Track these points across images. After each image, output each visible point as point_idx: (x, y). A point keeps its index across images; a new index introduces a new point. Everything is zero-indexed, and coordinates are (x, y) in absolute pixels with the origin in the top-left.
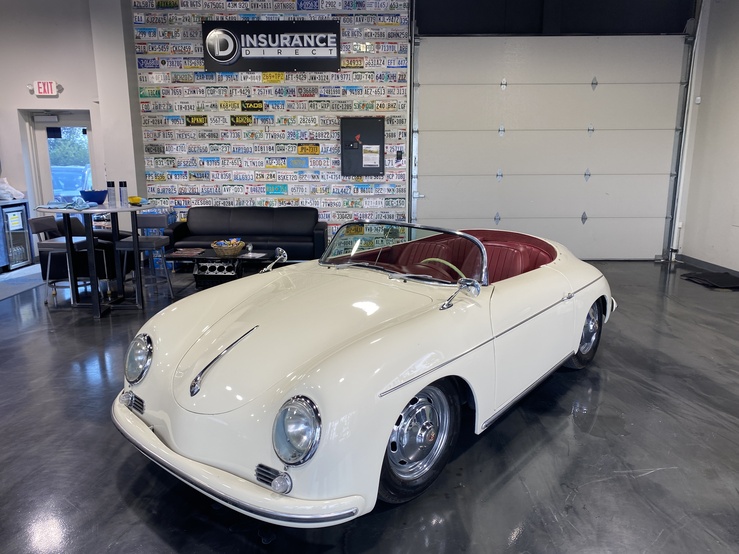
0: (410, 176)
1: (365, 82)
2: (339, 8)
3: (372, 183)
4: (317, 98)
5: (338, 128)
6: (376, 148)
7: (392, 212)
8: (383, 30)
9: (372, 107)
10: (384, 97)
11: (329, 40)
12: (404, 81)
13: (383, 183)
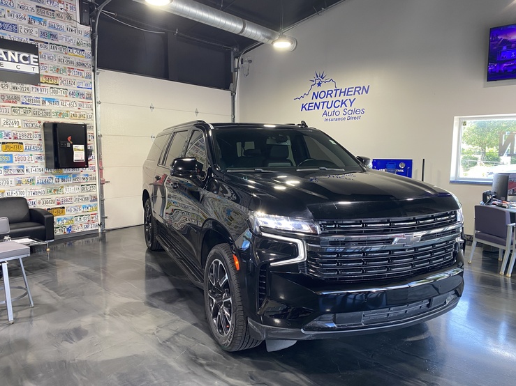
1: (59, 96)
2: (36, 36)
3: (71, 174)
4: (19, 104)
5: (40, 130)
6: (82, 147)
7: (87, 195)
8: (73, 60)
9: (67, 116)
10: (76, 109)
11: (32, 60)
12: (91, 99)
13: (79, 173)
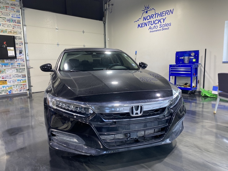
0: (26, 60)
1: (1, 21)
3: (10, 63)
6: (12, 48)
7: (20, 74)
9: (6, 32)
